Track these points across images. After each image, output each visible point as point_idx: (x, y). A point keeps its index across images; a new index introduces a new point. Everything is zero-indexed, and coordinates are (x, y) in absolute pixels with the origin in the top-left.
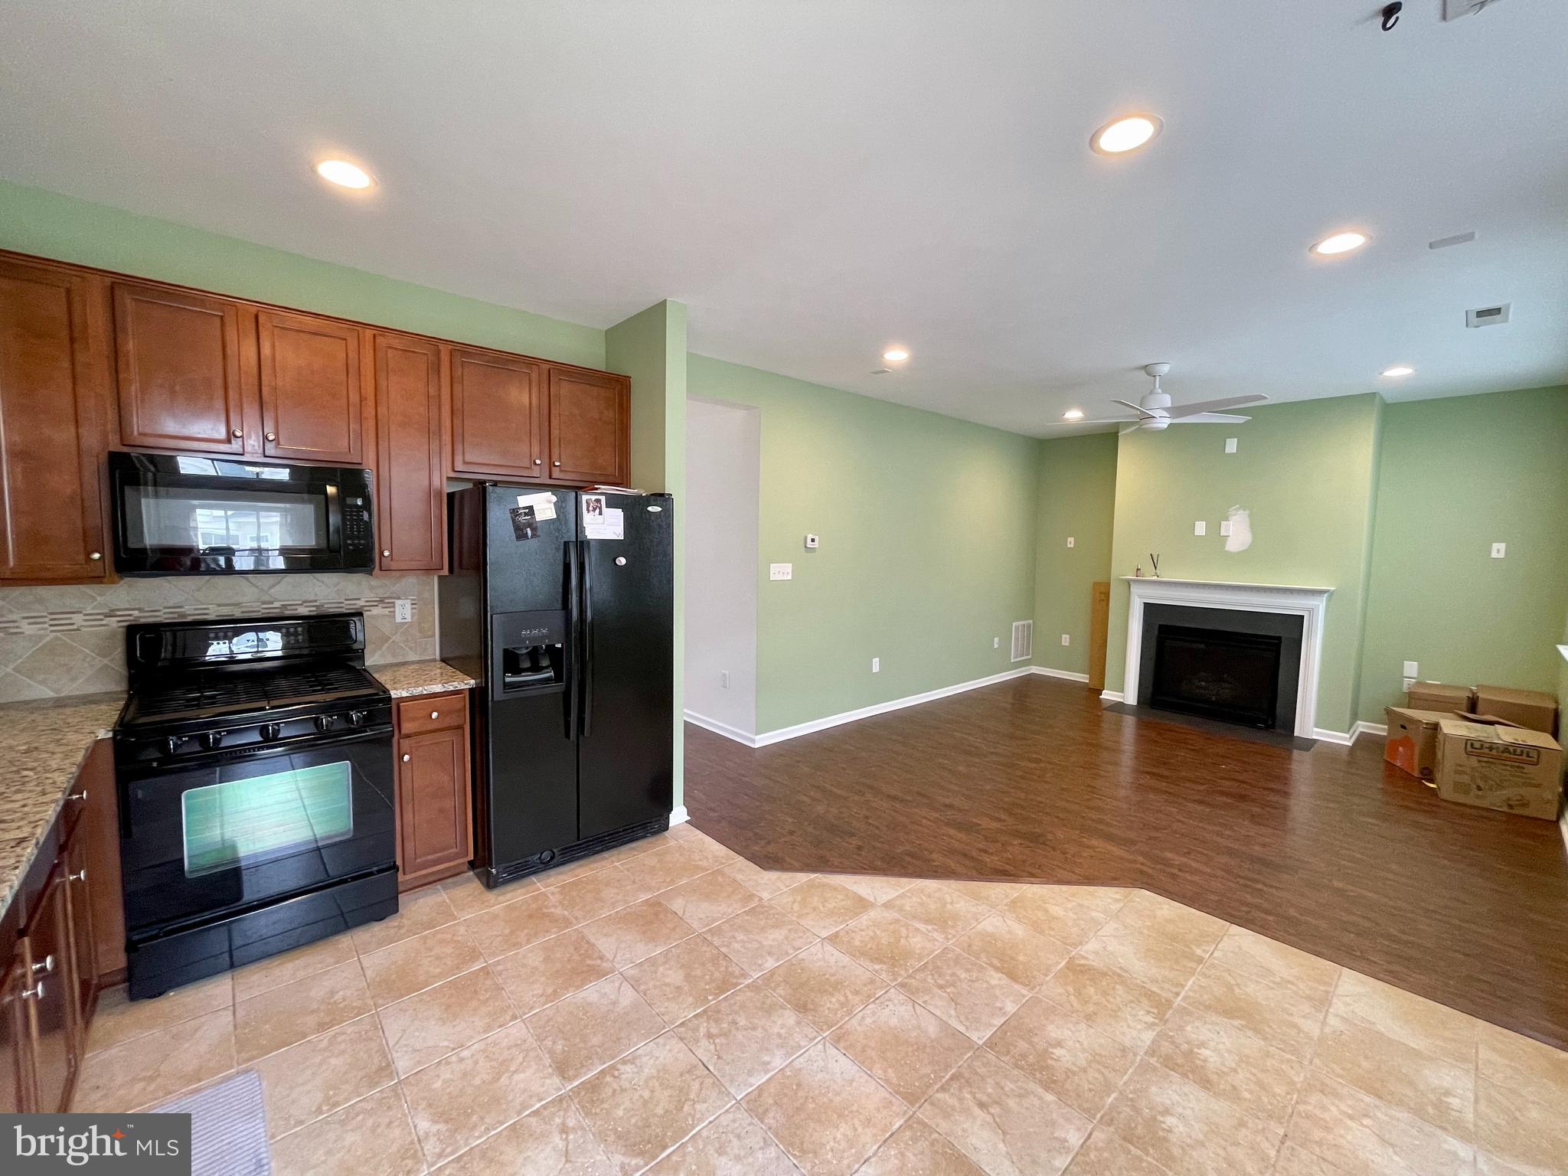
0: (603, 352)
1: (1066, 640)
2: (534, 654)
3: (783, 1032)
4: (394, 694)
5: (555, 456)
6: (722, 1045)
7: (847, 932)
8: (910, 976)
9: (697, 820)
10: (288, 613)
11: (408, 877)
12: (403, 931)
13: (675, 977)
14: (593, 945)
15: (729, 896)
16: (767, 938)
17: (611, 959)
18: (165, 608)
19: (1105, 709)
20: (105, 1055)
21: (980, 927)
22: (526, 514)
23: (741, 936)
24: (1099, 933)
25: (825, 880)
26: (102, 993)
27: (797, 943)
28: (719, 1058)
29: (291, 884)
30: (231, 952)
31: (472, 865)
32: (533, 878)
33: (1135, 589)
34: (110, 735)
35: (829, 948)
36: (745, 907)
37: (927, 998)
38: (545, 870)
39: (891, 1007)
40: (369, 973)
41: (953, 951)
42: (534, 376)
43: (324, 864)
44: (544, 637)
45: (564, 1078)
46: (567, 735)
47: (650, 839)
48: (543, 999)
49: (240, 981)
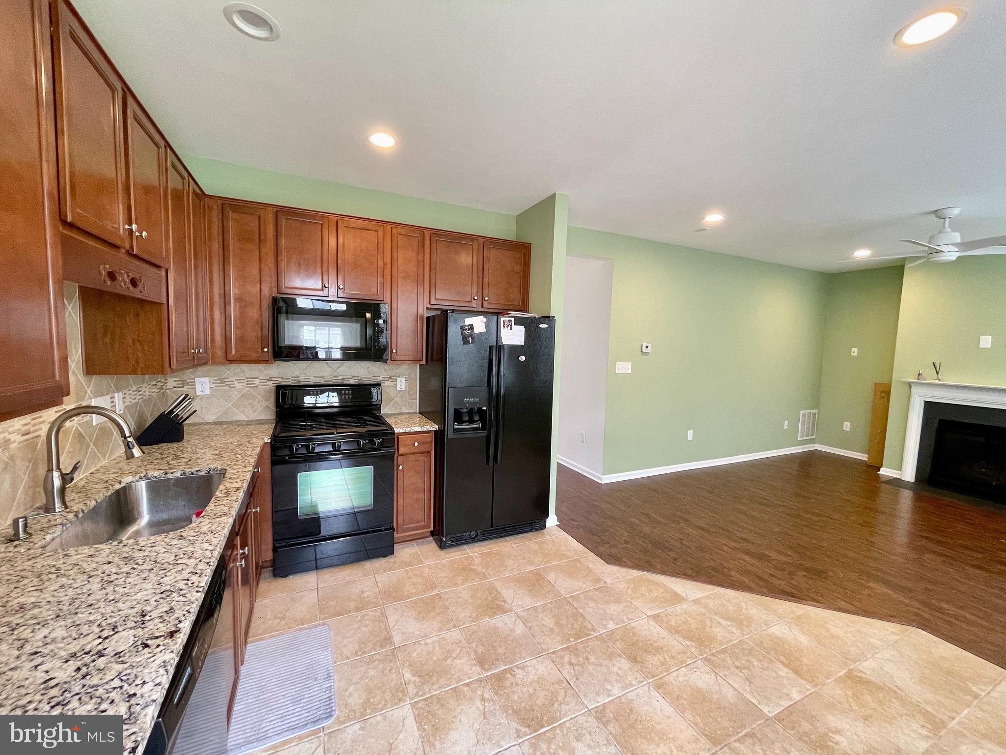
0: (514, 229)
1: (847, 426)
2: (471, 412)
3: (620, 672)
4: (396, 431)
5: (485, 294)
6: (579, 671)
7: (666, 615)
8: (713, 655)
9: (564, 525)
10: (345, 382)
11: (399, 535)
12: (396, 565)
13: (549, 622)
14: (499, 593)
15: (584, 577)
16: (609, 608)
17: (510, 603)
18: (292, 377)
19: (882, 482)
20: (265, 601)
21: (770, 631)
22: (469, 329)
23: (592, 604)
24: (876, 656)
25: (649, 577)
26: (262, 570)
27: (630, 616)
28: (577, 679)
29: (342, 530)
30: (316, 560)
31: (432, 534)
32: (465, 547)
33: (914, 389)
34: (269, 441)
35: (651, 622)
36: (595, 586)
37: (726, 673)
38: (473, 542)
39: (698, 673)
40: (380, 585)
41: (748, 643)
42: (475, 246)
43: (357, 522)
44: (476, 403)
45: (482, 668)
46: (488, 463)
47: (535, 533)
48: (471, 619)
49: (321, 577)
